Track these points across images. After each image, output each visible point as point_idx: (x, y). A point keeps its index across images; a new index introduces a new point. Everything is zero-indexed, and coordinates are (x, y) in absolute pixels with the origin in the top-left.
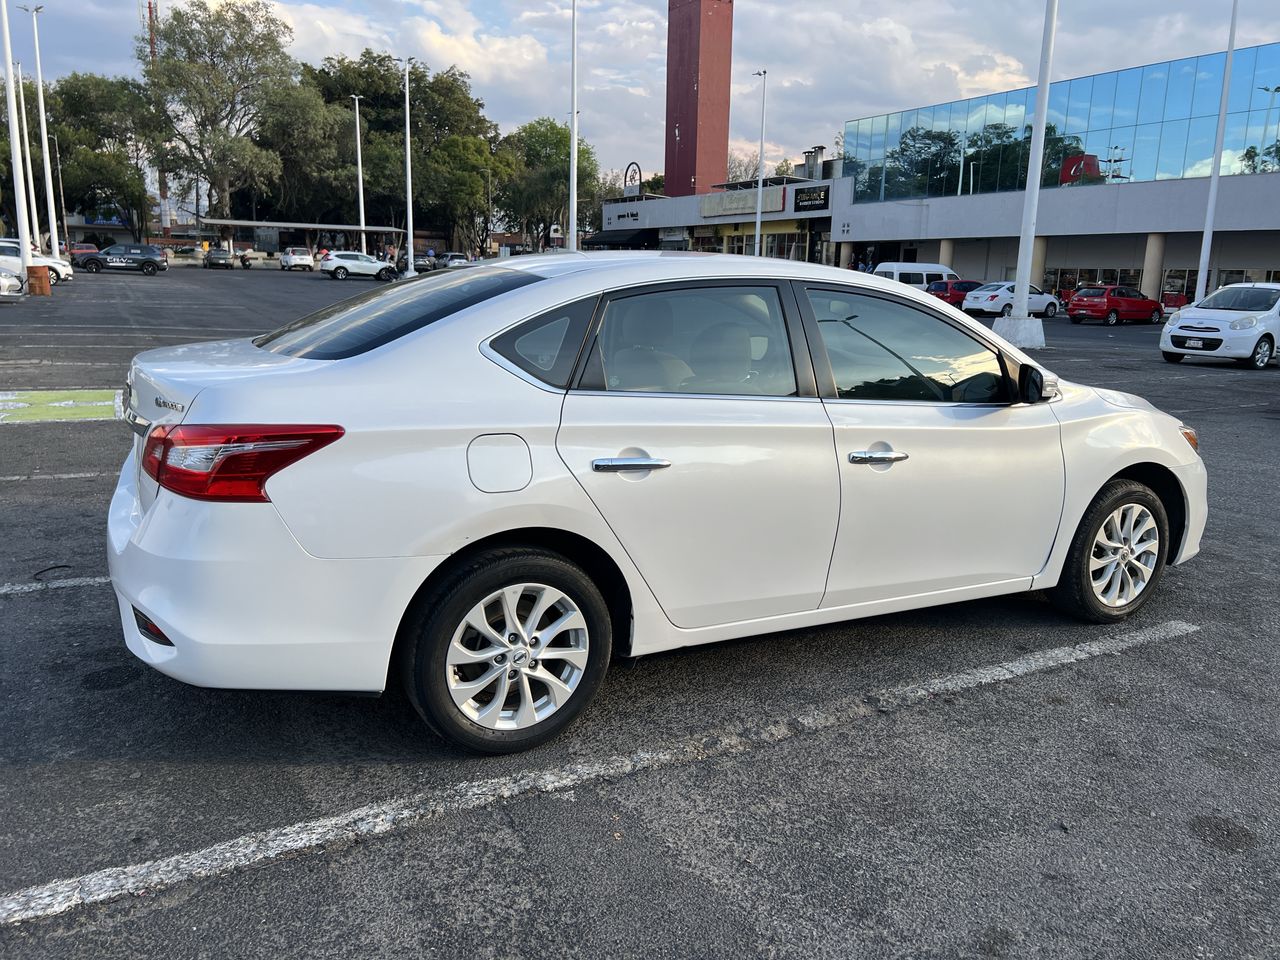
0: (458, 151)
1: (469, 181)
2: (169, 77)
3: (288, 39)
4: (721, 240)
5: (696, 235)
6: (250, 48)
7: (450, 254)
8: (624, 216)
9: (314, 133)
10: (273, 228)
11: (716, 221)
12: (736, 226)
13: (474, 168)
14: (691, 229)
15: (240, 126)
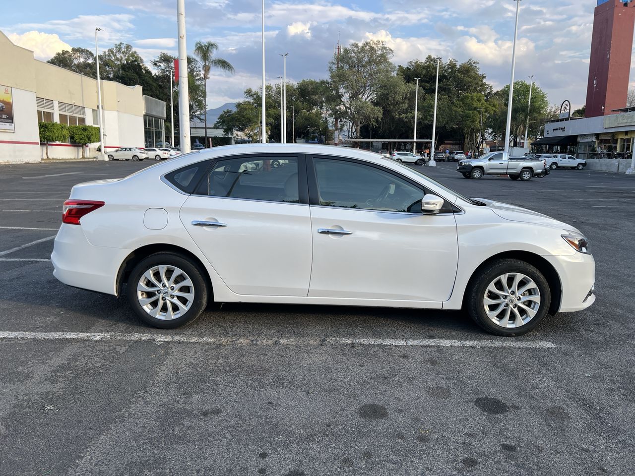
0: (468, 101)
1: (472, 115)
2: (340, 77)
3: (391, 55)
4: (617, 140)
5: (600, 139)
6: (374, 61)
7: (456, 152)
8: (557, 129)
9: (399, 98)
10: (378, 142)
11: (613, 130)
12: (626, 133)
13: (475, 109)
14: (597, 135)
15: (368, 97)
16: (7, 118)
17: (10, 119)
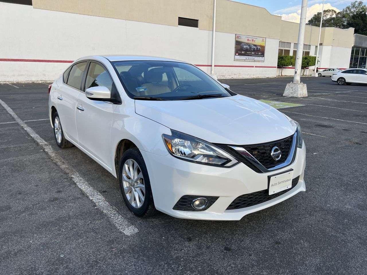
16: (261, 54)
17: (263, 55)
